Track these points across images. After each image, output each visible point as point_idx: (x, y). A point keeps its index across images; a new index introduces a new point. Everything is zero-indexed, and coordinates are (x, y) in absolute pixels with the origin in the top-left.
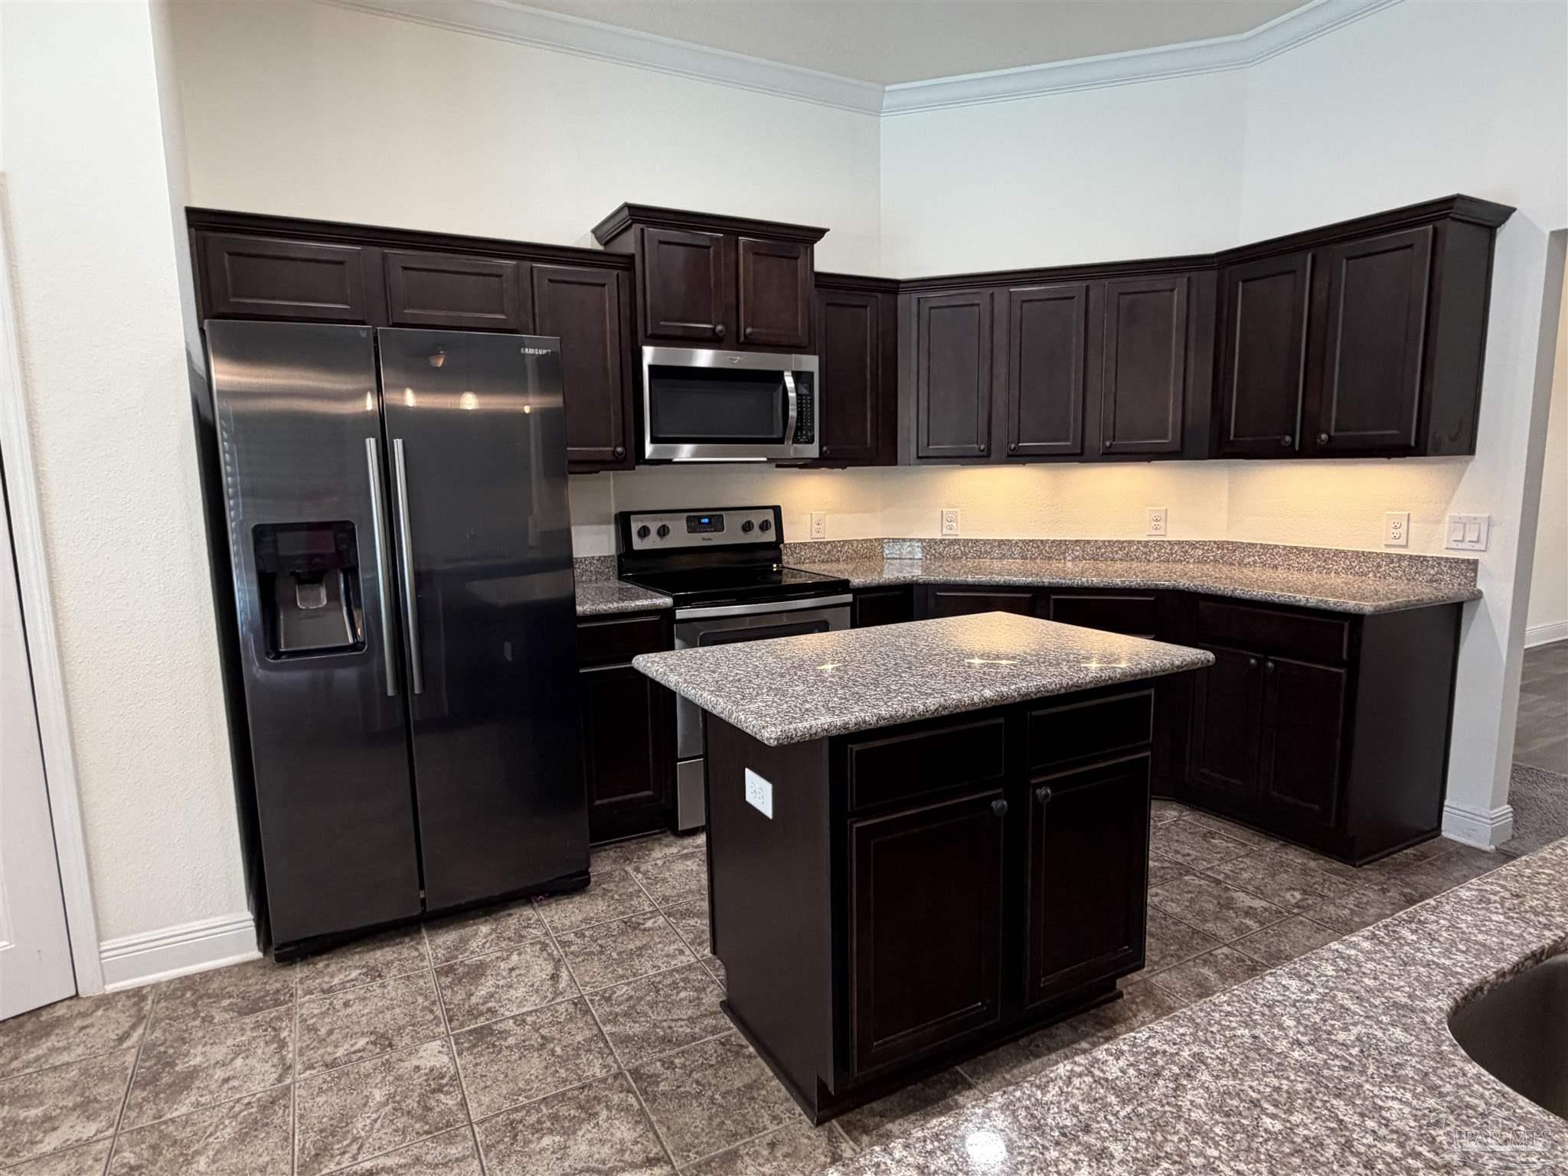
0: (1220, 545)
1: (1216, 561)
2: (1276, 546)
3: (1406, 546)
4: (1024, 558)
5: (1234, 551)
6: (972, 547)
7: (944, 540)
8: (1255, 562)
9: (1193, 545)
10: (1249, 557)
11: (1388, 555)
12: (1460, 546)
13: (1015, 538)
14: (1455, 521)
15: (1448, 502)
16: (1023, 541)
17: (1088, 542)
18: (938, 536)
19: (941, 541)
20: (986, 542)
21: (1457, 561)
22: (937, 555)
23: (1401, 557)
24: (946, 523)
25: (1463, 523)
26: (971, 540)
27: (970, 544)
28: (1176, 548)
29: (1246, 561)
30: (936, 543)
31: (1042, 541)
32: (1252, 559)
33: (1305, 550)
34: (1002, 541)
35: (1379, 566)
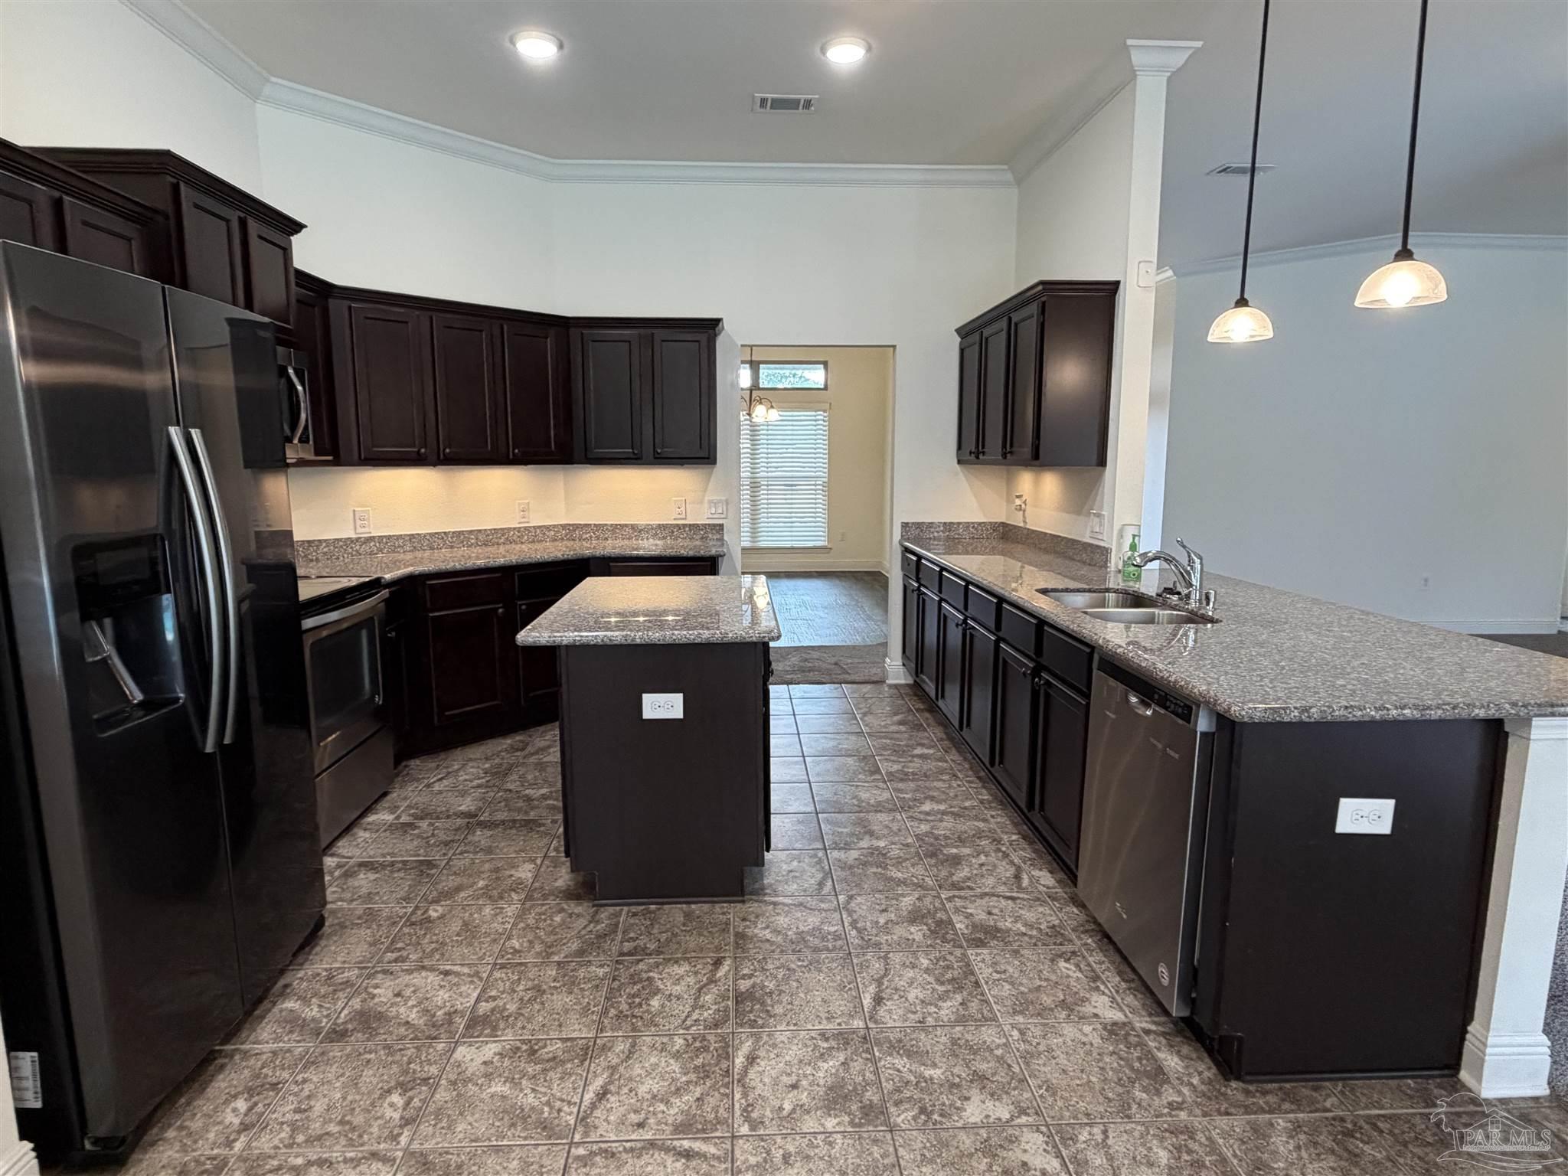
0: (564, 526)
1: (562, 539)
2: (606, 525)
3: (685, 519)
4: (432, 548)
5: (575, 531)
6: (387, 543)
7: (360, 538)
8: (591, 537)
9: (548, 528)
10: (586, 533)
11: (678, 525)
12: (715, 516)
13: (423, 532)
14: (710, 502)
15: (705, 491)
16: (430, 534)
17: (480, 531)
18: (354, 536)
19: (358, 539)
20: (399, 537)
21: (714, 525)
22: (354, 553)
23: (684, 526)
24: (359, 523)
25: (715, 504)
26: (385, 536)
27: (384, 540)
28: (538, 531)
29: (584, 537)
30: (352, 542)
31: (445, 533)
32: (588, 536)
33: (626, 525)
34: (413, 535)
35: (673, 532)
